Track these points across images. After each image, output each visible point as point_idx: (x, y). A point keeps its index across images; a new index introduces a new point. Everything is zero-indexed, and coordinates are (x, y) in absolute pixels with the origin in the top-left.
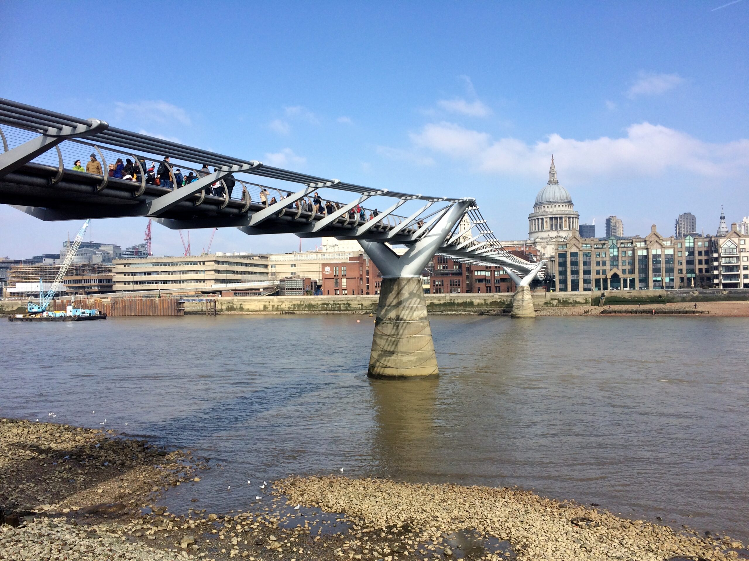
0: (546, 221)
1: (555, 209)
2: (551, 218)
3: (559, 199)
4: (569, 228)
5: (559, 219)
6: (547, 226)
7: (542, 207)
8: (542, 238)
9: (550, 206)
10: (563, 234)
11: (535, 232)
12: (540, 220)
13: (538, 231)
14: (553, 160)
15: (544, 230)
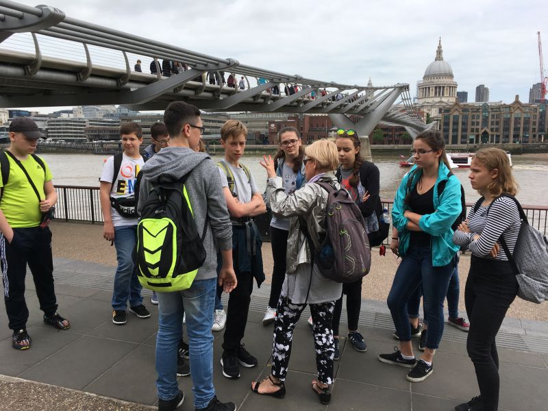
1: (440, 80)
2: (436, 88)
3: (443, 72)
4: (449, 95)
5: (442, 88)
6: (432, 93)
8: (428, 103)
9: (435, 78)
10: (445, 100)
12: (427, 89)
14: (440, 41)
15: (430, 96)
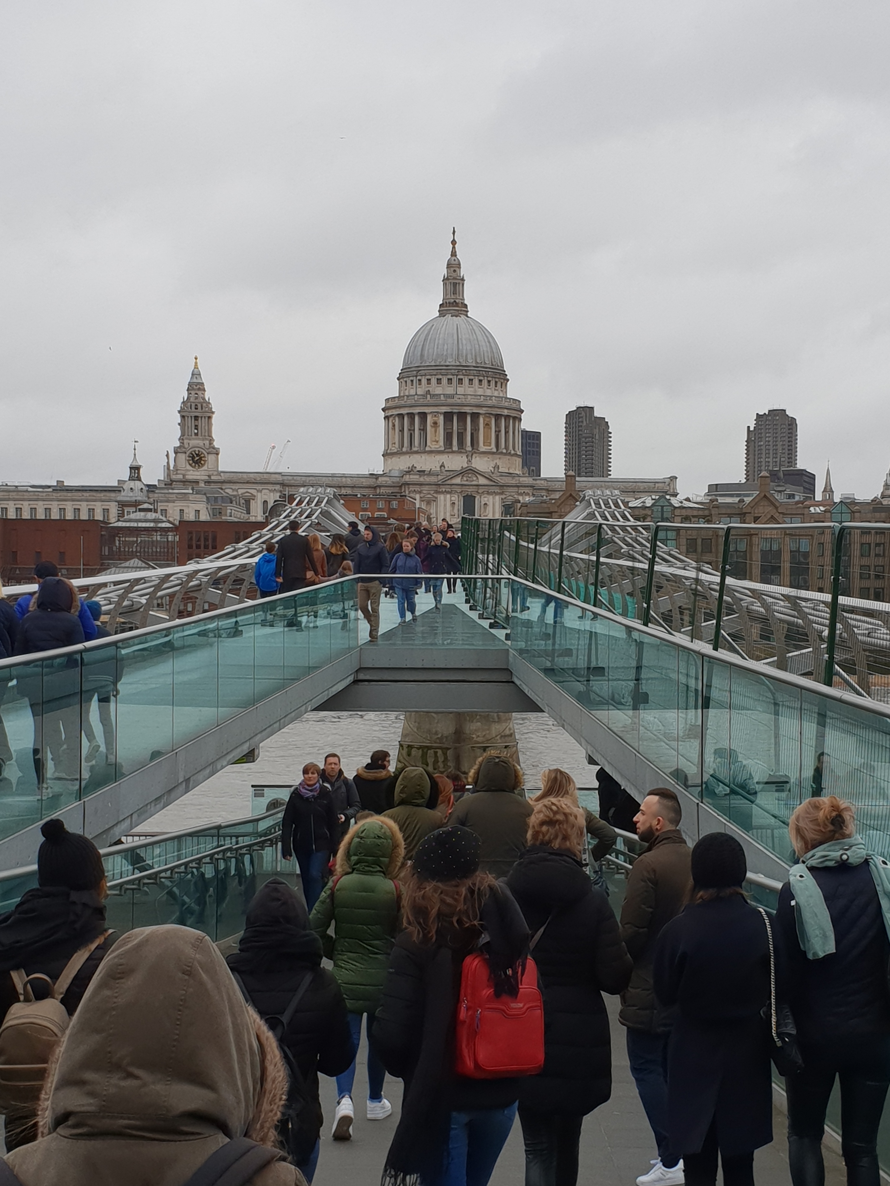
0: (435, 423)
1: (460, 390)
2: (448, 416)
3: (471, 362)
4: (497, 446)
5: (469, 419)
6: (435, 437)
7: (424, 381)
8: (422, 472)
9: (445, 381)
10: (481, 464)
11: (400, 453)
12: (417, 419)
13: (411, 452)
15: (427, 449)
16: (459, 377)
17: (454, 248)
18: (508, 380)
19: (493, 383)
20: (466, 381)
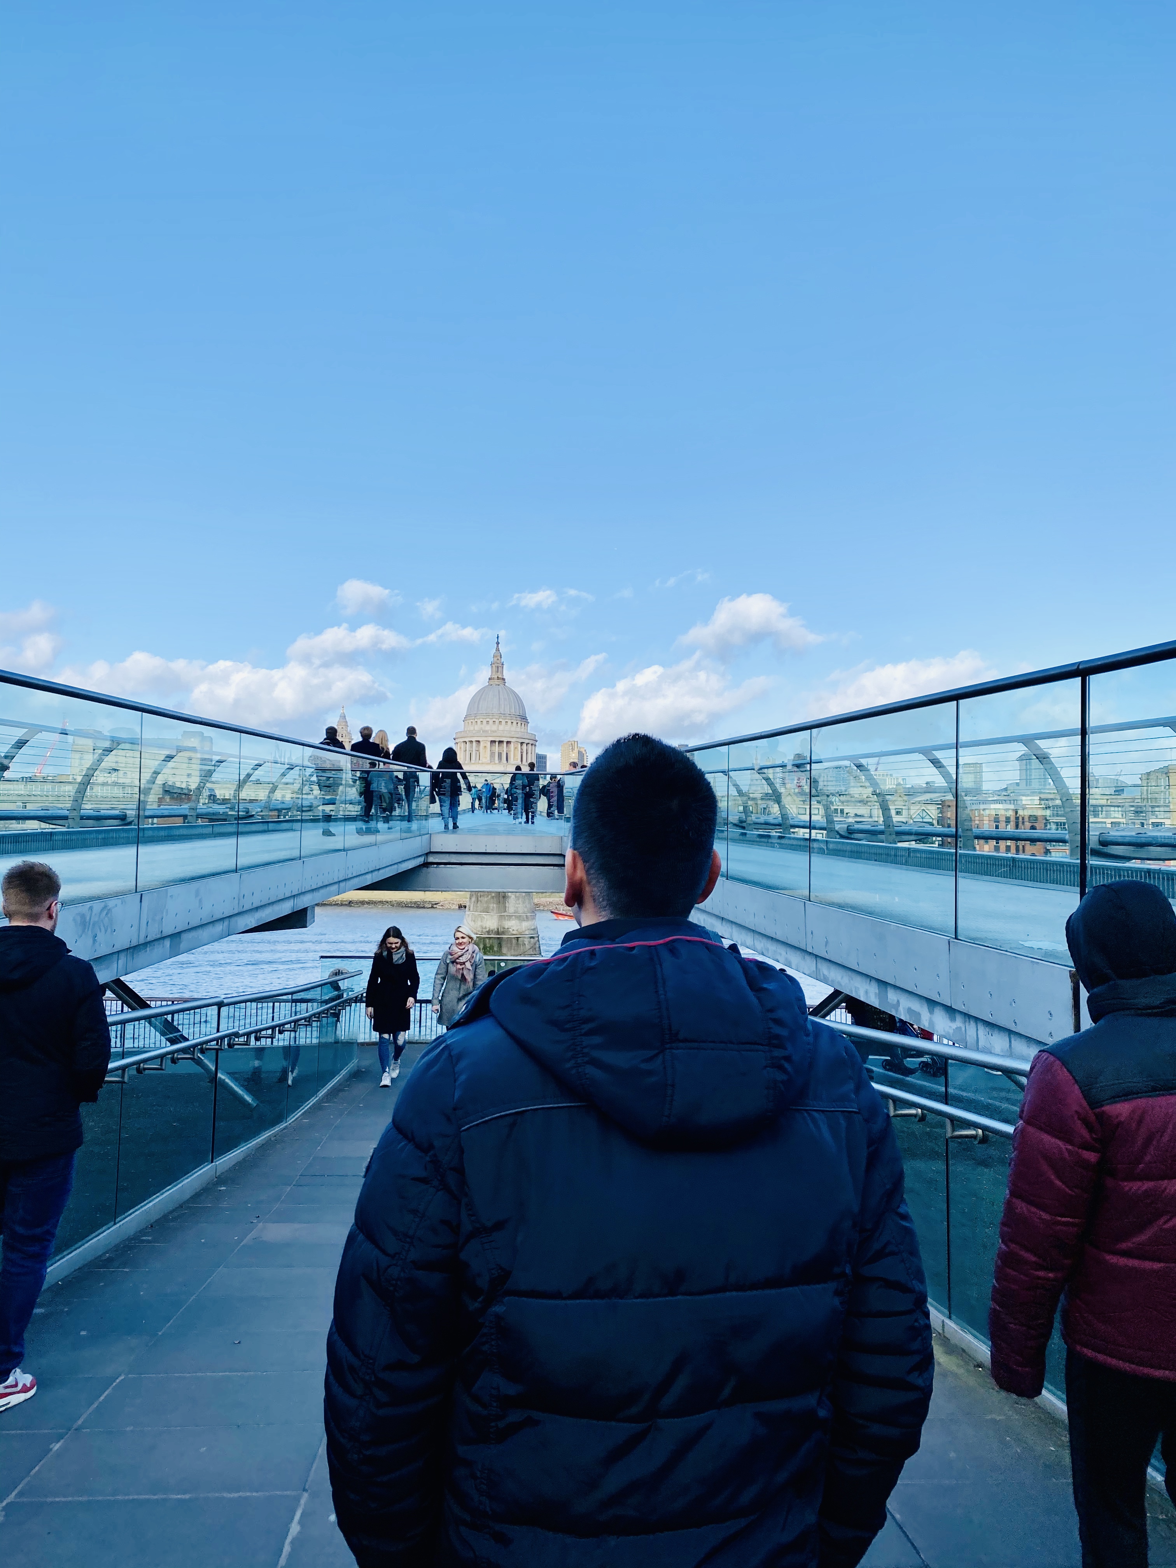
0: (485, 747)
1: (501, 727)
3: (506, 712)
5: (505, 743)
6: (485, 755)
7: (479, 722)
9: (491, 722)
12: (474, 743)
13: (471, 763)
14: (498, 643)
15: (480, 762)
16: (500, 720)
17: (498, 646)
18: (528, 723)
19: (519, 724)
20: (503, 722)
